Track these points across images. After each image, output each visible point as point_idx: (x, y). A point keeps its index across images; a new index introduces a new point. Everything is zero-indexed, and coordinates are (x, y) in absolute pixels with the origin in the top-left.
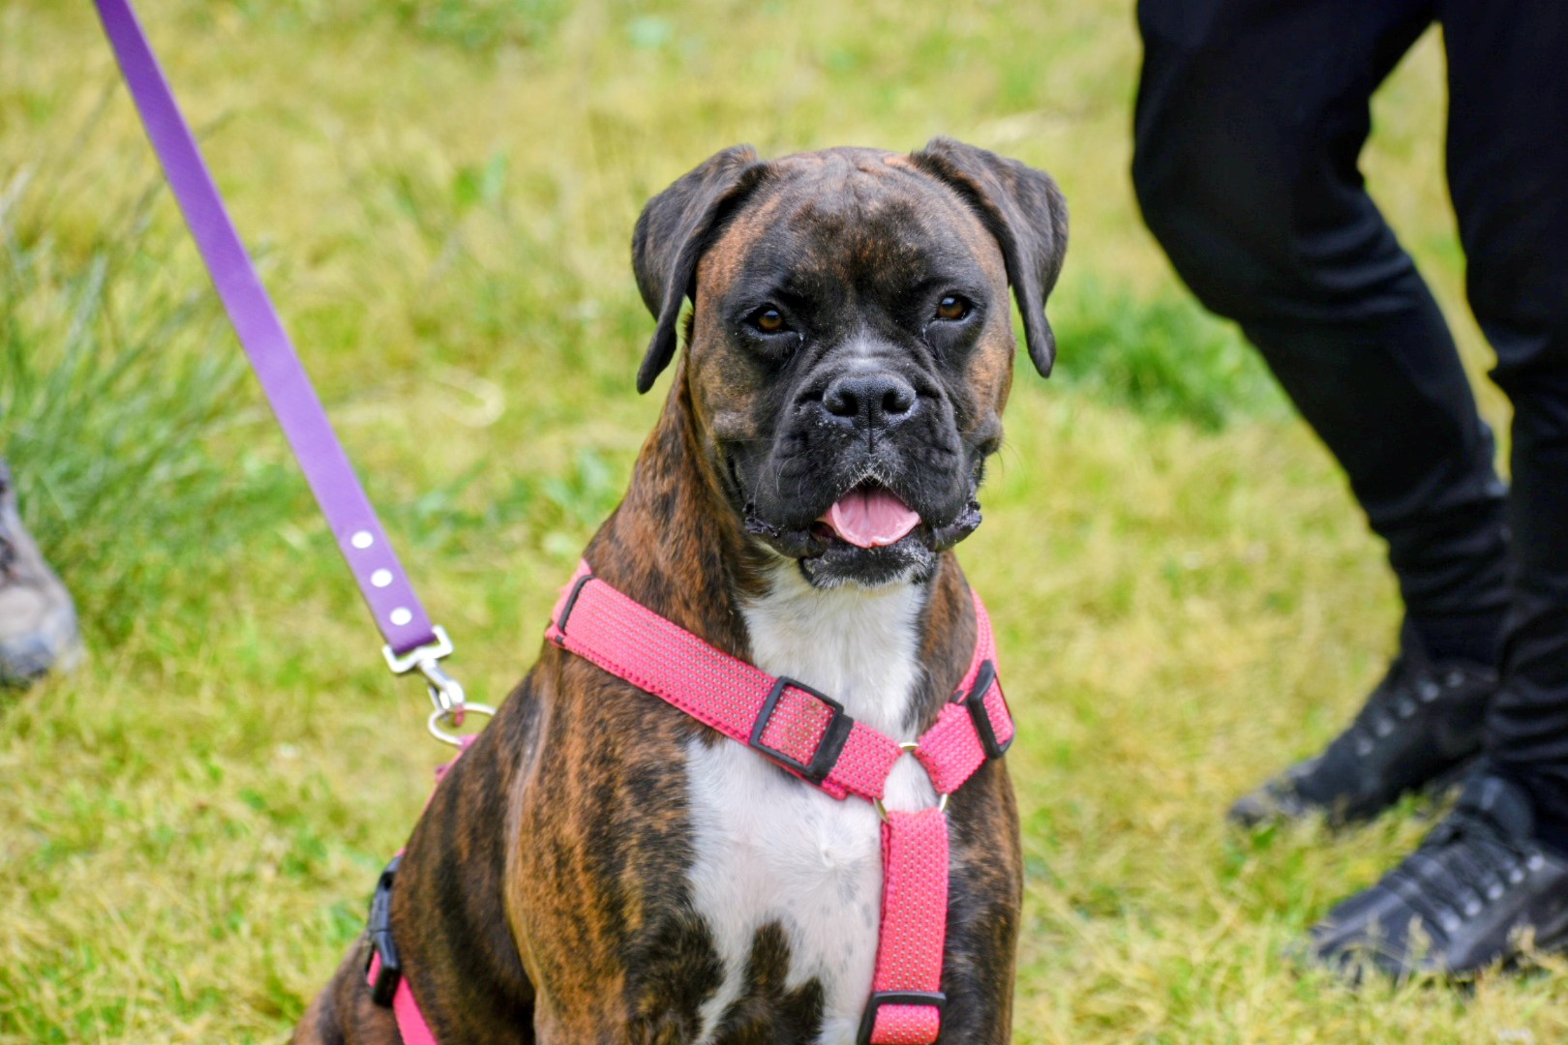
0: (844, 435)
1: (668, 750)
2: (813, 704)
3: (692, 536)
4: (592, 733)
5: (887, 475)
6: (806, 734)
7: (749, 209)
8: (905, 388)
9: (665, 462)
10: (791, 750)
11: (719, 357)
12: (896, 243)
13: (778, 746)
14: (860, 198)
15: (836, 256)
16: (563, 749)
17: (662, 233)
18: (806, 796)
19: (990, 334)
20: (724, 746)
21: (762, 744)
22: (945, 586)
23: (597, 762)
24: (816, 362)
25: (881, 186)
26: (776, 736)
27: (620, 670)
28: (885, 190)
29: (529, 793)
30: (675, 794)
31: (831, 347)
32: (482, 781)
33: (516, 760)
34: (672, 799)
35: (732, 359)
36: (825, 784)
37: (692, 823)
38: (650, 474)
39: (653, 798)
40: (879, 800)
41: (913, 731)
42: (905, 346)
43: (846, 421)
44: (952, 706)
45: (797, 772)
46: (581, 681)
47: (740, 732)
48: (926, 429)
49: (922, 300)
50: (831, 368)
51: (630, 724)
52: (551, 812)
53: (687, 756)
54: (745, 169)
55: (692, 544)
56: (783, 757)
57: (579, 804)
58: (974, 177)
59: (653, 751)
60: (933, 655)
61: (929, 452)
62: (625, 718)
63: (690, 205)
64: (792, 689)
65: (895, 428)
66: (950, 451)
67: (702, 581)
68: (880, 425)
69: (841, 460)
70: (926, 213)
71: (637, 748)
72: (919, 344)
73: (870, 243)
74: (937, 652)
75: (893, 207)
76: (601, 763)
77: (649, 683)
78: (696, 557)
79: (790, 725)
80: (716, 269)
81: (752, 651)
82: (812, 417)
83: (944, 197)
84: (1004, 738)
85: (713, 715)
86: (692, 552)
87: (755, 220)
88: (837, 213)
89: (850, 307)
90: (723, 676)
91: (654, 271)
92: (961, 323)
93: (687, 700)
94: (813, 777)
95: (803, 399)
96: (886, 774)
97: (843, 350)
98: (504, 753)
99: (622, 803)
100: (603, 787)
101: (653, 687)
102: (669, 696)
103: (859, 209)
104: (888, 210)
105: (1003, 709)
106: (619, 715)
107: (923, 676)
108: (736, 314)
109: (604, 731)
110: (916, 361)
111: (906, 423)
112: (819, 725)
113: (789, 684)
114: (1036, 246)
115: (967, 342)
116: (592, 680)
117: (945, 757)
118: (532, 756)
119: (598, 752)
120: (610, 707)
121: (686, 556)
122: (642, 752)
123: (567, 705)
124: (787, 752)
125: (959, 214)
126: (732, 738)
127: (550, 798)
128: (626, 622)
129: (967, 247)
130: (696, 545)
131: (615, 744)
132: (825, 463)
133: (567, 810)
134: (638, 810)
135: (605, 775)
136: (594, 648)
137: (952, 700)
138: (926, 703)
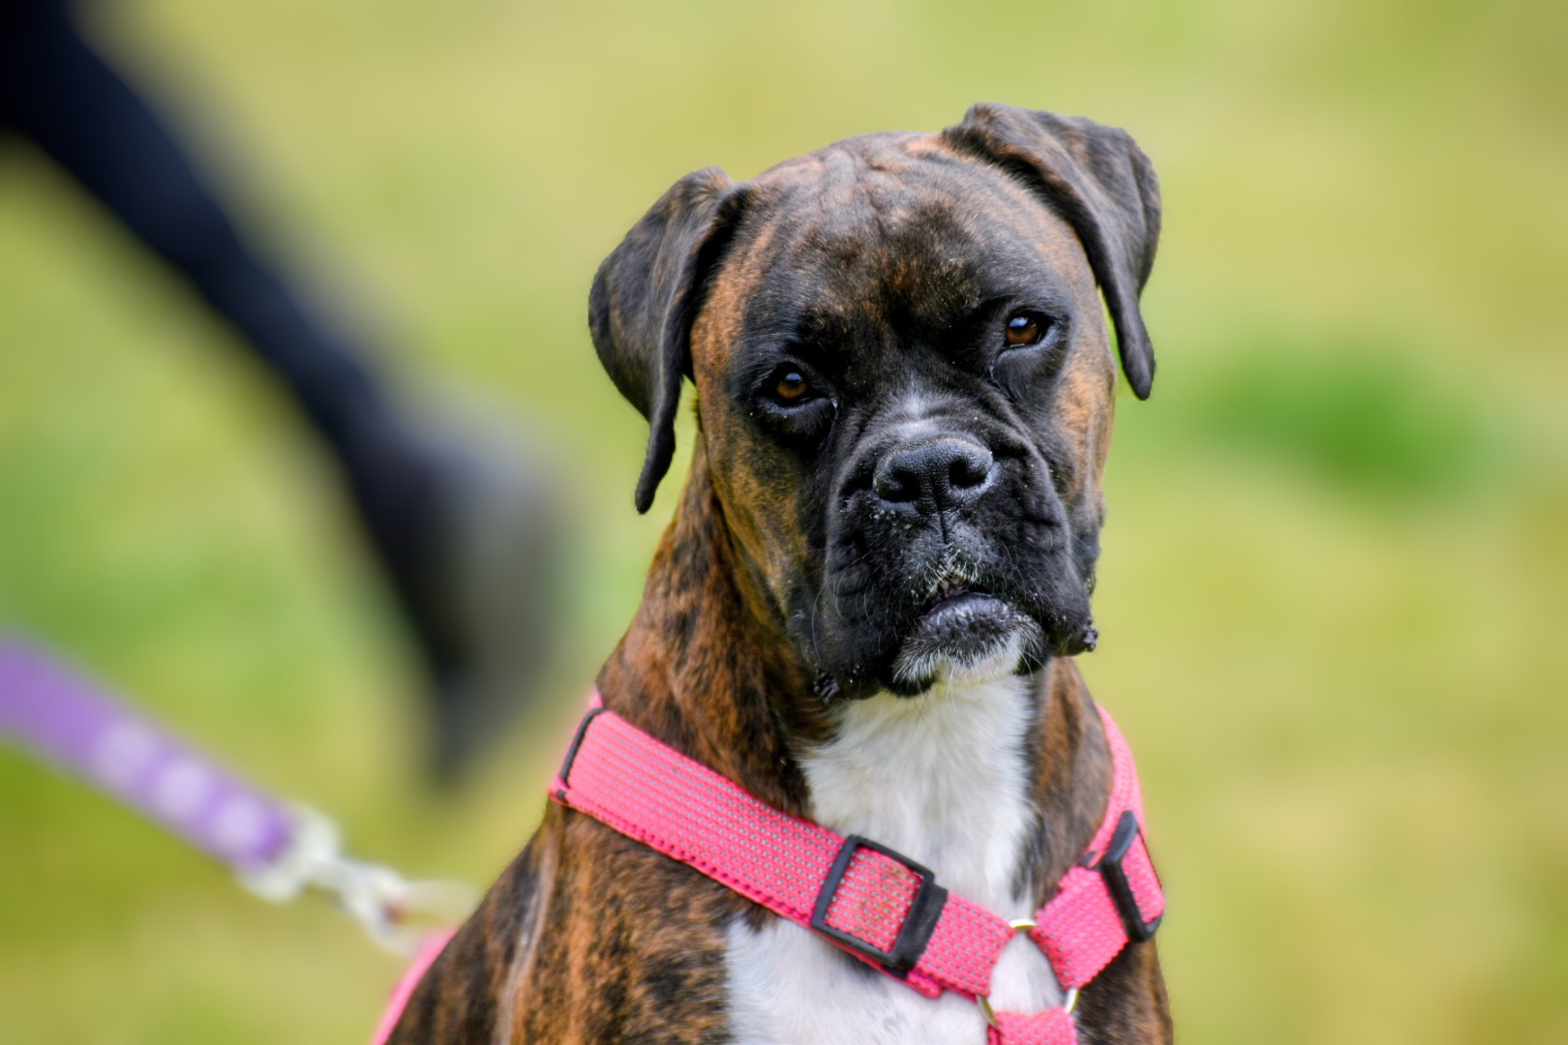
0: (908, 527)
1: (703, 935)
2: (895, 871)
3: (721, 666)
4: (601, 914)
5: (970, 569)
6: (886, 911)
7: (738, 250)
8: (978, 452)
9: (682, 576)
10: (867, 932)
11: (743, 451)
12: (934, 262)
13: (849, 927)
14: (879, 208)
15: (860, 291)
16: (565, 936)
17: (631, 302)
18: (885, 994)
19: (1078, 355)
20: (776, 930)
21: (828, 925)
22: (1063, 697)
23: (608, 953)
24: (858, 437)
25: (903, 187)
26: (845, 916)
27: (638, 832)
28: (909, 192)
29: (521, 995)
30: (709, 994)
31: (873, 412)
32: (466, 984)
33: (509, 955)
34: (705, 1000)
35: (760, 449)
36: (912, 977)
37: (733, 1032)
38: (660, 590)
39: (681, 1000)
40: (985, 997)
41: (1027, 903)
42: (971, 394)
43: (908, 508)
44: (1081, 871)
45: (875, 962)
46: (588, 848)
47: (799, 910)
48: (1013, 501)
49: (983, 331)
50: (876, 442)
51: (652, 902)
52: (547, 1020)
53: (727, 943)
54: (720, 201)
55: (722, 676)
56: (857, 942)
57: (585, 1008)
58: (1030, 148)
59: (681, 936)
60: (1049, 792)
61: (1020, 529)
62: (645, 893)
63: (659, 258)
64: (865, 851)
65: (972, 505)
66: (1050, 523)
67: (738, 721)
68: (951, 505)
69: (910, 558)
70: (969, 213)
71: (661, 932)
72: (989, 387)
73: (901, 265)
74: (1054, 789)
75: (923, 213)
76: (613, 953)
77: (676, 848)
78: (728, 693)
79: (863, 900)
80: (711, 338)
81: (813, 806)
82: (865, 510)
83: (992, 186)
84: (1151, 915)
85: (762, 888)
86: (722, 684)
87: (747, 264)
88: (850, 234)
89: (890, 354)
90: (774, 836)
91: (631, 355)
92: (1037, 348)
93: (727, 869)
94: (895, 968)
95: (848, 490)
96: (993, 962)
97: (889, 415)
98: (495, 945)
99: (638, 1008)
100: (615, 986)
101: (683, 853)
102: (704, 864)
103: (878, 221)
104: (917, 219)
105: (1150, 875)
106: (638, 889)
107: (1035, 822)
108: (747, 385)
109: (617, 912)
110: (987, 413)
111: (986, 497)
112: (902, 899)
113: (861, 845)
114: (1124, 226)
115: (1050, 370)
116: (605, 844)
117: (1070, 940)
118: (528, 947)
119: (610, 939)
120: (626, 880)
121: (714, 688)
122: (668, 938)
123: (570, 878)
124: (862, 935)
125: (1015, 204)
126: (786, 918)
127: (546, 1001)
128: (646, 769)
129: (1030, 248)
130: (728, 676)
131: (631, 928)
132: (891, 566)
133: (568, 1017)
134: (661, 1016)
135: (617, 970)
136: (606, 804)
137: (1081, 863)
138: (1040, 861)
